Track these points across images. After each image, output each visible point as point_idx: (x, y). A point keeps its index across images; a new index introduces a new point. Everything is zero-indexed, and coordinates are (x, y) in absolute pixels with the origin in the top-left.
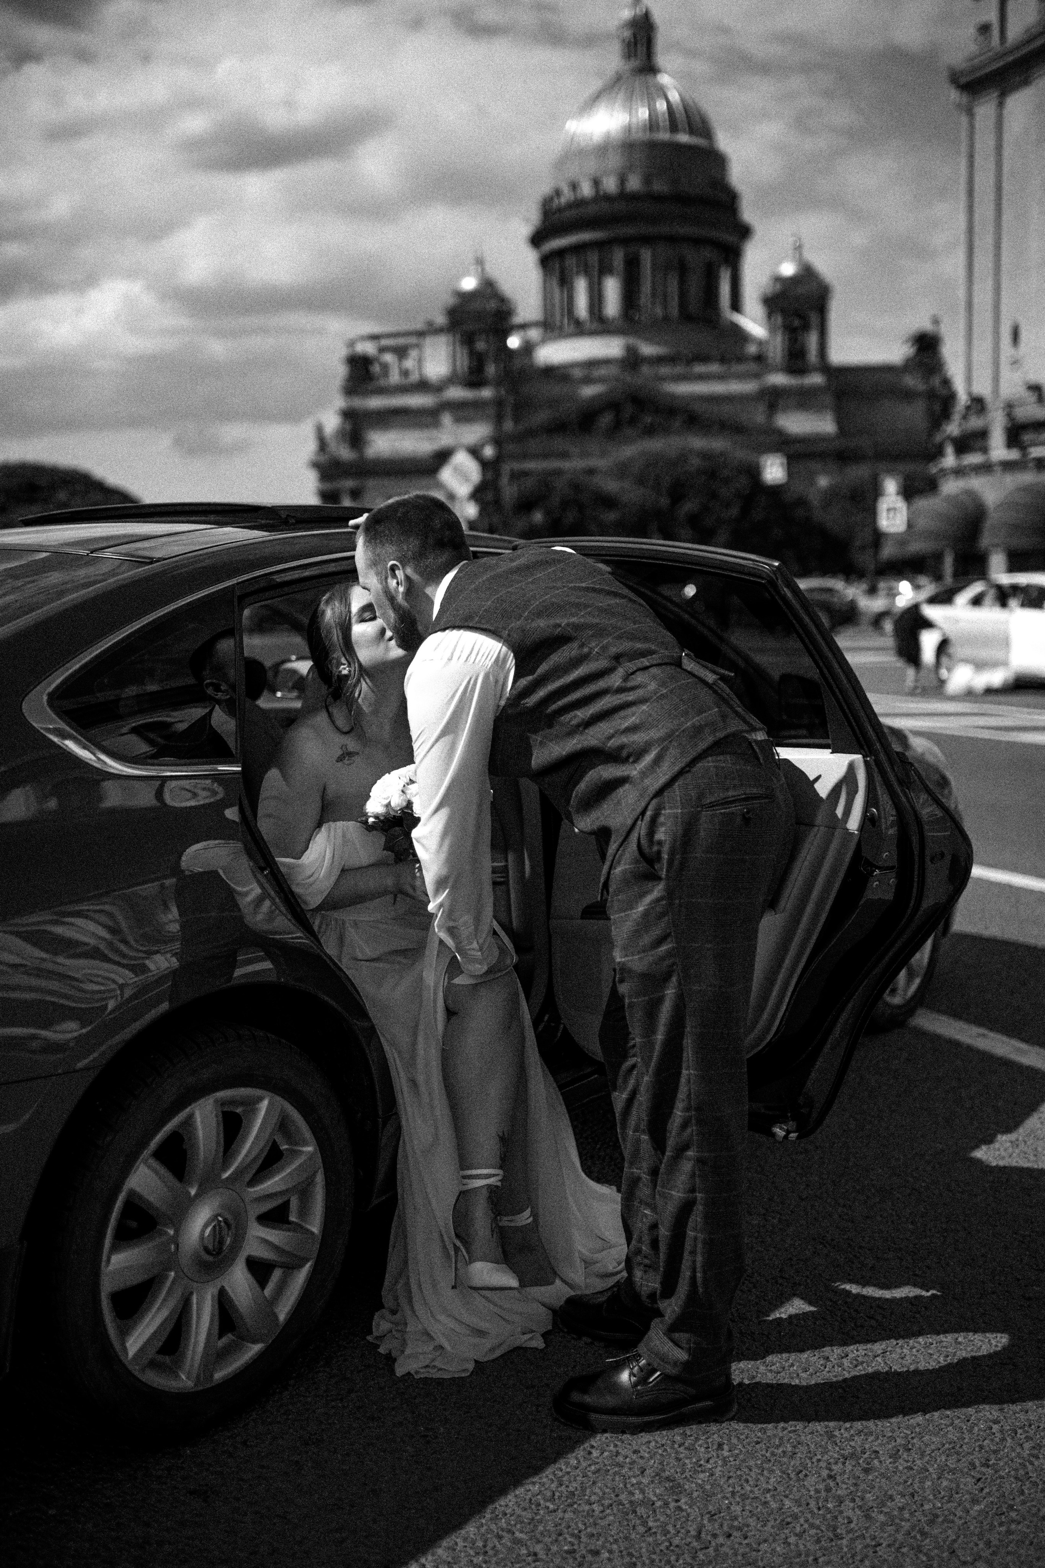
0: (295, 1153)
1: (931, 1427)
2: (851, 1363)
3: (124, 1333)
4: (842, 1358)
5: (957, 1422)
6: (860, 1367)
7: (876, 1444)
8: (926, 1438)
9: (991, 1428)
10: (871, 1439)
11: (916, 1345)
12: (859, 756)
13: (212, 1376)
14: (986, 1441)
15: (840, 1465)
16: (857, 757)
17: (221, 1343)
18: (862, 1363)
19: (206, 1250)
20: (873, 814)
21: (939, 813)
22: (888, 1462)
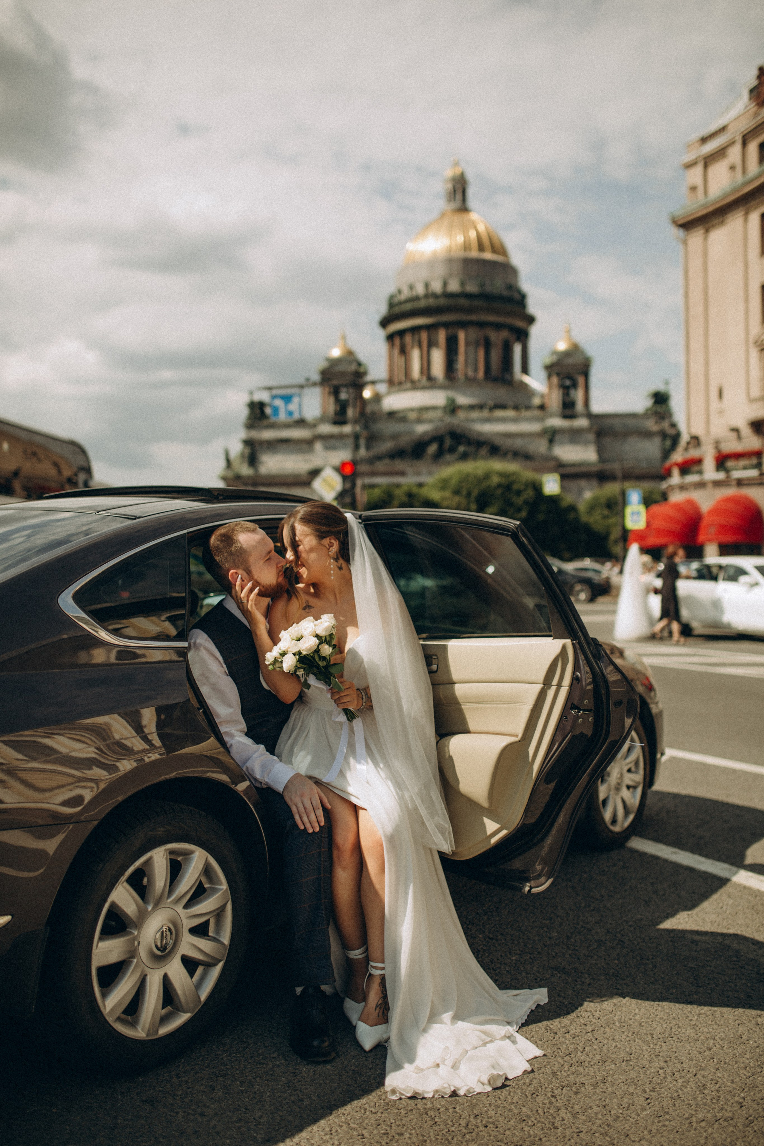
0: (214, 891)
1: (619, 1071)
2: (571, 1036)
3: (104, 995)
4: (565, 1033)
5: (636, 1068)
6: (577, 1038)
7: (584, 1079)
8: (616, 1076)
9: (658, 1072)
10: (580, 1076)
11: (614, 1027)
12: (569, 640)
13: (158, 1031)
14: (655, 1078)
15: (559, 1090)
16: (568, 642)
17: (164, 1012)
18: (578, 1036)
19: (156, 946)
20: (577, 676)
21: (619, 677)
22: (590, 1089)
